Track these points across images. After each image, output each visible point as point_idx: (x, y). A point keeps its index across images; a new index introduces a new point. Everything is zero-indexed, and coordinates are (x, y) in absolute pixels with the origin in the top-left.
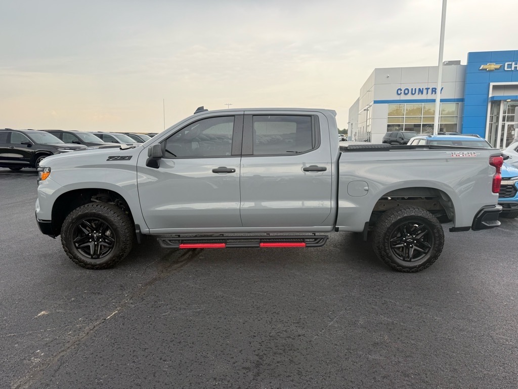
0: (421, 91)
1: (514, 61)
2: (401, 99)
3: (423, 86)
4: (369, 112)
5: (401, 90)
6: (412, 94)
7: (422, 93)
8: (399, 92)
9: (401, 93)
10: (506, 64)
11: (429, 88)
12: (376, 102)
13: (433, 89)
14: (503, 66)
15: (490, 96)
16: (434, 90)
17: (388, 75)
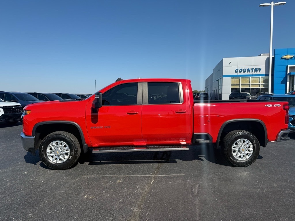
0: (249, 70)
2: (238, 74)
3: (250, 68)
4: (219, 81)
6: (244, 72)
7: (250, 71)
8: (237, 71)
9: (238, 71)
11: (253, 69)
13: (255, 69)
14: (294, 56)
15: (288, 72)
16: (256, 70)
17: (231, 62)
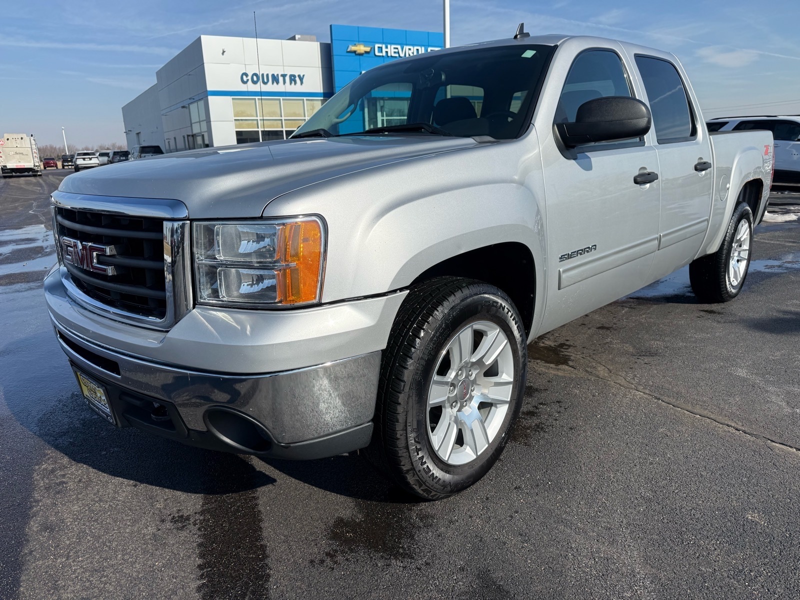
0: (275, 79)
1: (383, 43)
2: (250, 90)
3: (278, 71)
4: (194, 109)
5: (247, 75)
6: (265, 83)
7: (278, 83)
8: (245, 78)
9: (248, 80)
10: (377, 46)
11: (286, 75)
13: (291, 76)
14: (373, 49)
16: (293, 79)
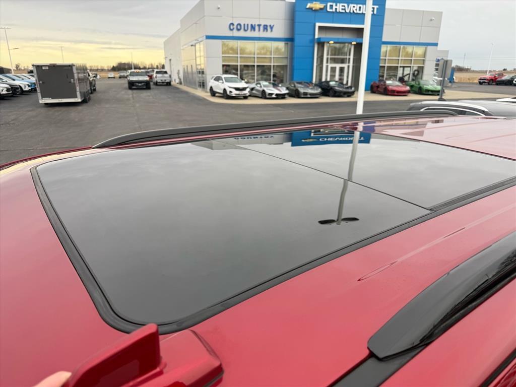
0: (253, 28)
2: (234, 35)
3: (255, 22)
5: (232, 24)
6: (245, 30)
7: (254, 30)
8: (232, 27)
9: (233, 28)
11: (261, 25)
12: (208, 37)
13: (264, 25)
15: (316, 37)
16: (265, 27)
17: (219, 6)
